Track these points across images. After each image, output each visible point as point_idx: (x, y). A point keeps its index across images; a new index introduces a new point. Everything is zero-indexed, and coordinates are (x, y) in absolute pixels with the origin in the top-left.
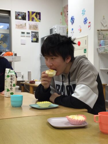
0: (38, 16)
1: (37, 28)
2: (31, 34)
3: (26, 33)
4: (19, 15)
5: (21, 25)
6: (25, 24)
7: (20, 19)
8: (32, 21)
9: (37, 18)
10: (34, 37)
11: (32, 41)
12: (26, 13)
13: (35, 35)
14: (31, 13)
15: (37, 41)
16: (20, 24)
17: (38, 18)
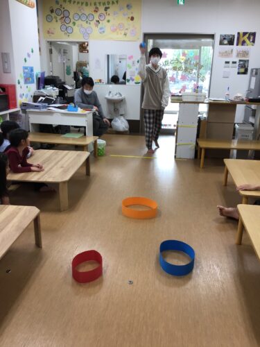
0: (252, 38)
1: (247, 54)
2: (238, 63)
3: (231, 63)
4: (225, 39)
5: (226, 52)
6: (232, 50)
7: (226, 44)
8: (242, 45)
9: (249, 40)
10: (242, 67)
11: (239, 73)
12: (234, 36)
13: (244, 64)
14: (241, 35)
15: (245, 72)
16: (224, 51)
17: (251, 40)
